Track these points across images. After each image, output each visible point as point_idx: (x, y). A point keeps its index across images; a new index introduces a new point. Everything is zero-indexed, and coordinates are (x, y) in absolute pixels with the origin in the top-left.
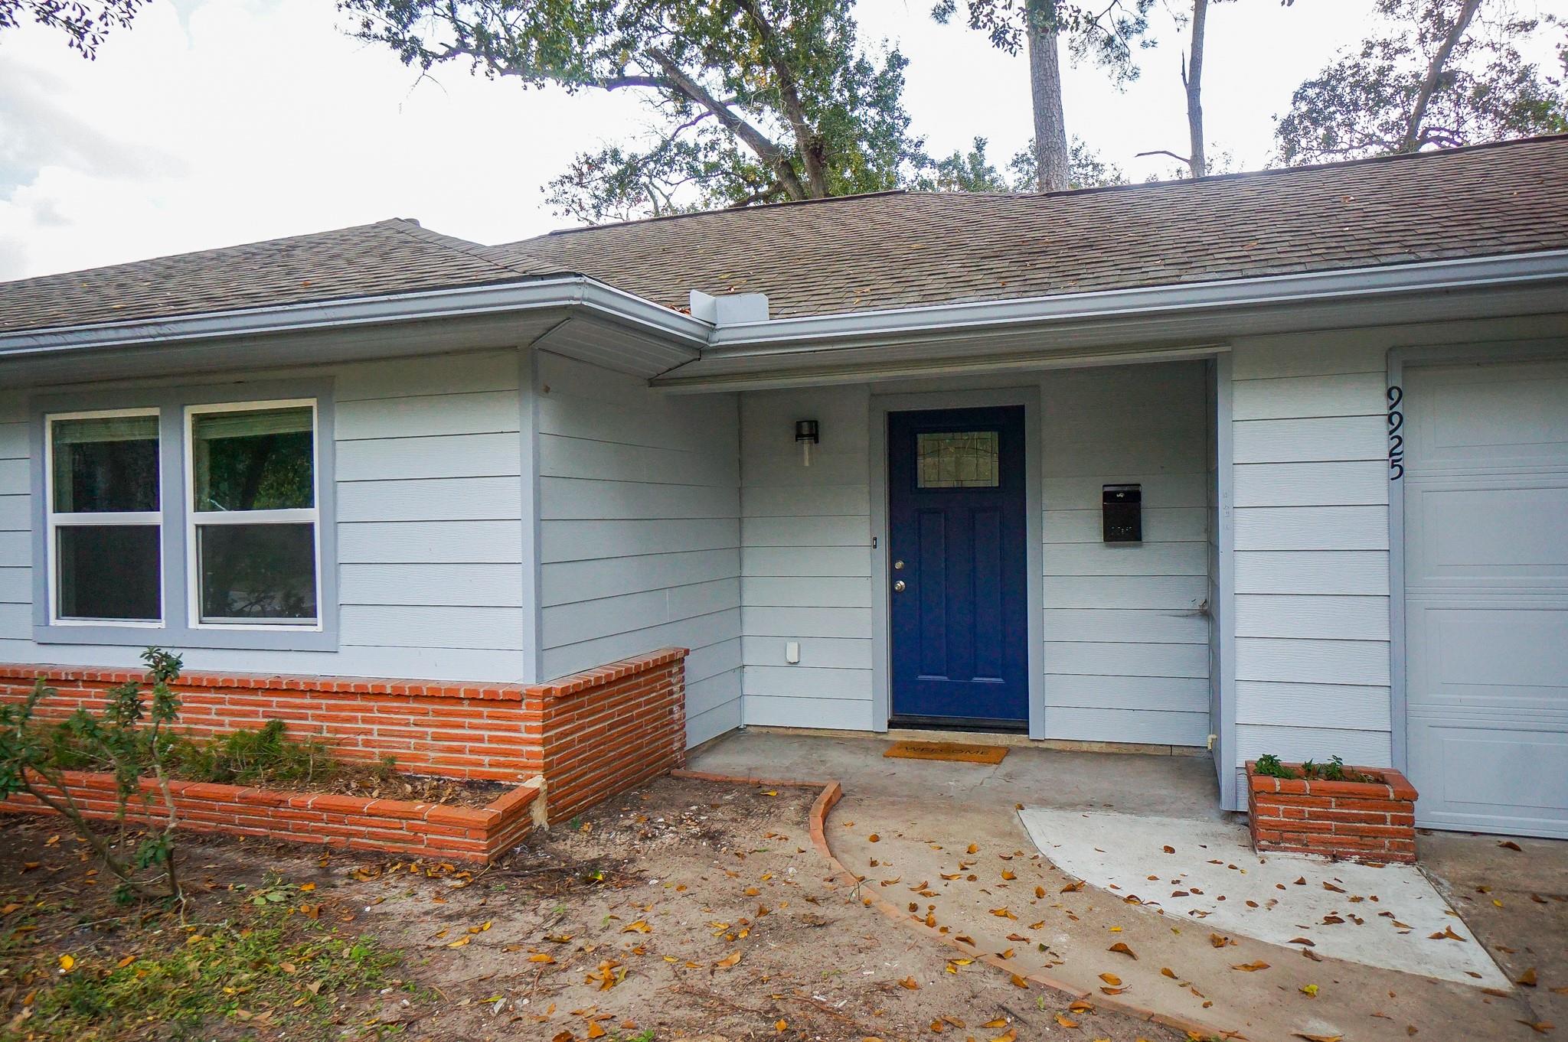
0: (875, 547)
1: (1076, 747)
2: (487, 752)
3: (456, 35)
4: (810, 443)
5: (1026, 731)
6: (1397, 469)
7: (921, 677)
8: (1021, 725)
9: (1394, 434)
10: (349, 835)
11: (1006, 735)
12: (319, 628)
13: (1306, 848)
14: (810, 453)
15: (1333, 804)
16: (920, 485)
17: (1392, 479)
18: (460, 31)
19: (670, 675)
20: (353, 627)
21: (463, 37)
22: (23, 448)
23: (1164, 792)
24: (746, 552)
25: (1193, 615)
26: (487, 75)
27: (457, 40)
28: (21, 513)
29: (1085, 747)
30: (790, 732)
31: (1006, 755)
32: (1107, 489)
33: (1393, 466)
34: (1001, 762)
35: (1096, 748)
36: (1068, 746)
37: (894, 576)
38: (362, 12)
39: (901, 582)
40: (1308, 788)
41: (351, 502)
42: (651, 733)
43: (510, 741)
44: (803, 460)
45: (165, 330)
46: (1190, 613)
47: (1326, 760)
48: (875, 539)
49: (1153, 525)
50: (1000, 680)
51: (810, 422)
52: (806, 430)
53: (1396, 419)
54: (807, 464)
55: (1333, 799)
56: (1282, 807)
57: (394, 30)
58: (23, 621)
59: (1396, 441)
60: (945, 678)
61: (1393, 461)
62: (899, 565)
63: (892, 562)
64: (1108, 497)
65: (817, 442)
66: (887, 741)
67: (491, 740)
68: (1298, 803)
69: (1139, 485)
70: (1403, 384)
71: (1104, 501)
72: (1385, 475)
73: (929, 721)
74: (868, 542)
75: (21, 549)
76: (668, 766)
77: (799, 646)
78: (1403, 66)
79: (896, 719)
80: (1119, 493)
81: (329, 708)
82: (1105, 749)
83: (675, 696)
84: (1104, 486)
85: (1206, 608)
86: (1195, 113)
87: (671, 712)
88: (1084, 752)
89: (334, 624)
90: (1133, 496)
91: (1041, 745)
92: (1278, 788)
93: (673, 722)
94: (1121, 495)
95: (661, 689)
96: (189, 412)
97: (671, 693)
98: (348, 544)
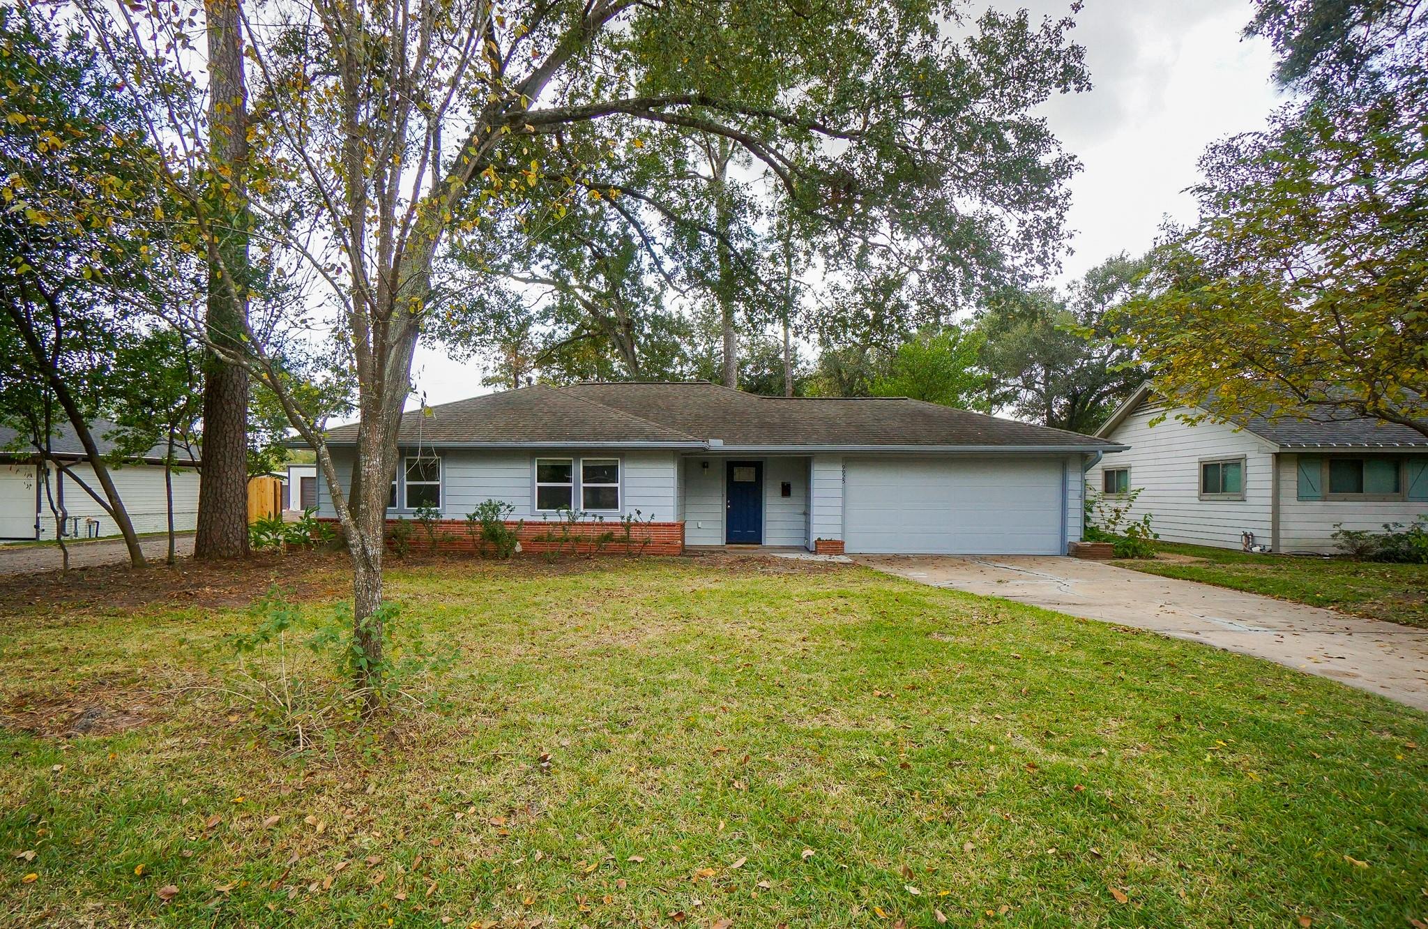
0: (723, 497)
4: (707, 469)
5: (761, 544)
12: (619, 511)
13: (826, 554)
16: (735, 481)
22: (528, 466)
28: (527, 483)
37: (728, 504)
41: (627, 482)
43: (673, 534)
44: (704, 473)
46: (801, 513)
48: (723, 494)
49: (793, 492)
50: (754, 531)
58: (528, 510)
60: (740, 532)
63: (727, 501)
67: (668, 534)
69: (790, 482)
71: (782, 486)
75: (528, 492)
77: (702, 523)
79: (728, 542)
80: (785, 484)
82: (777, 547)
84: (782, 482)
89: (622, 510)
90: (789, 485)
96: (582, 460)
98: (628, 492)
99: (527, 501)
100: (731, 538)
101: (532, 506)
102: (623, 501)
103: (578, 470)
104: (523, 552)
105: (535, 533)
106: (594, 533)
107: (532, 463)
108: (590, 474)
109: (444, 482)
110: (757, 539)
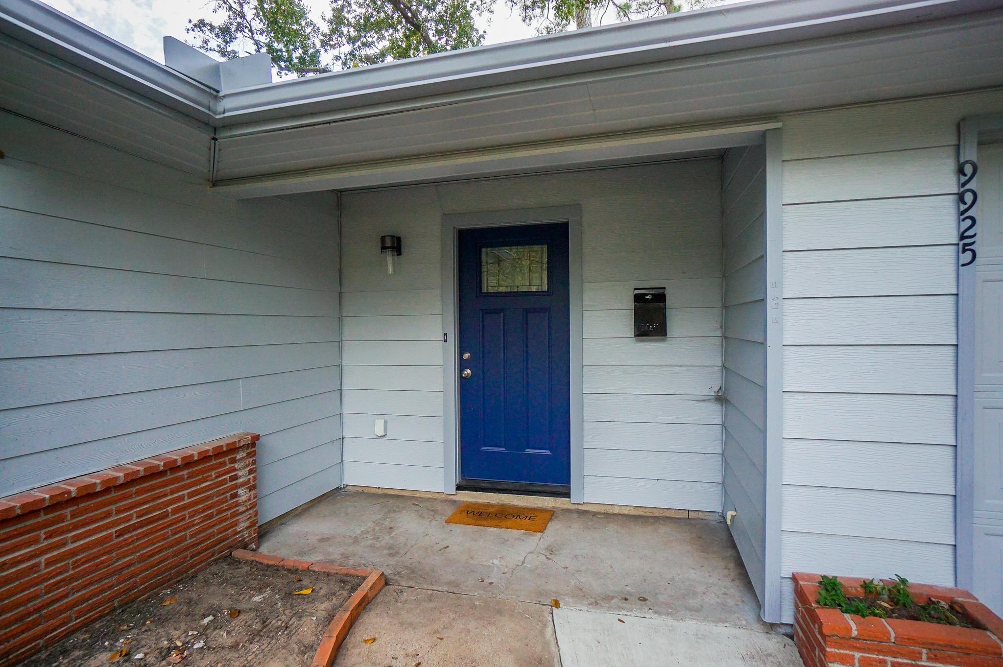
0: (446, 341)
1: (609, 510)
3: (255, 47)
4: (393, 255)
5: (567, 495)
6: (969, 254)
7: (484, 449)
8: (564, 490)
9: (966, 215)
11: (552, 499)
14: (394, 264)
15: (924, 656)
16: (484, 290)
17: (963, 265)
18: (257, 45)
19: (233, 461)
21: (259, 49)
23: (692, 575)
24: (346, 347)
25: (709, 400)
26: (278, 74)
27: (256, 50)
29: (617, 510)
30: (380, 491)
31: (551, 519)
32: (637, 292)
33: (964, 251)
34: (545, 529)
35: (625, 511)
36: (602, 509)
37: (462, 365)
38: (201, 33)
39: (469, 371)
40: (893, 635)
42: (198, 524)
44: (387, 270)
46: (707, 398)
48: (446, 334)
49: (676, 322)
50: (548, 452)
51: (393, 237)
52: (388, 243)
53: (969, 198)
54: (390, 271)
55: (924, 651)
56: (858, 655)
57: (222, 46)
59: (969, 222)
60: (503, 449)
61: (965, 245)
62: (466, 356)
63: (461, 355)
64: (638, 298)
65: (400, 254)
66: (455, 501)
68: (880, 652)
69: (664, 288)
70: (978, 158)
71: (635, 302)
72: (952, 261)
73: (489, 486)
74: (441, 337)
76: (229, 548)
77: (386, 423)
79: (464, 483)
80: (647, 295)
82: (633, 512)
83: (241, 480)
84: (635, 289)
85: (720, 394)
87: (235, 496)
88: (616, 514)
90: (660, 297)
91: (580, 507)
92: (855, 633)
93: (237, 504)
94: (649, 297)
95: (217, 477)
97: (235, 478)
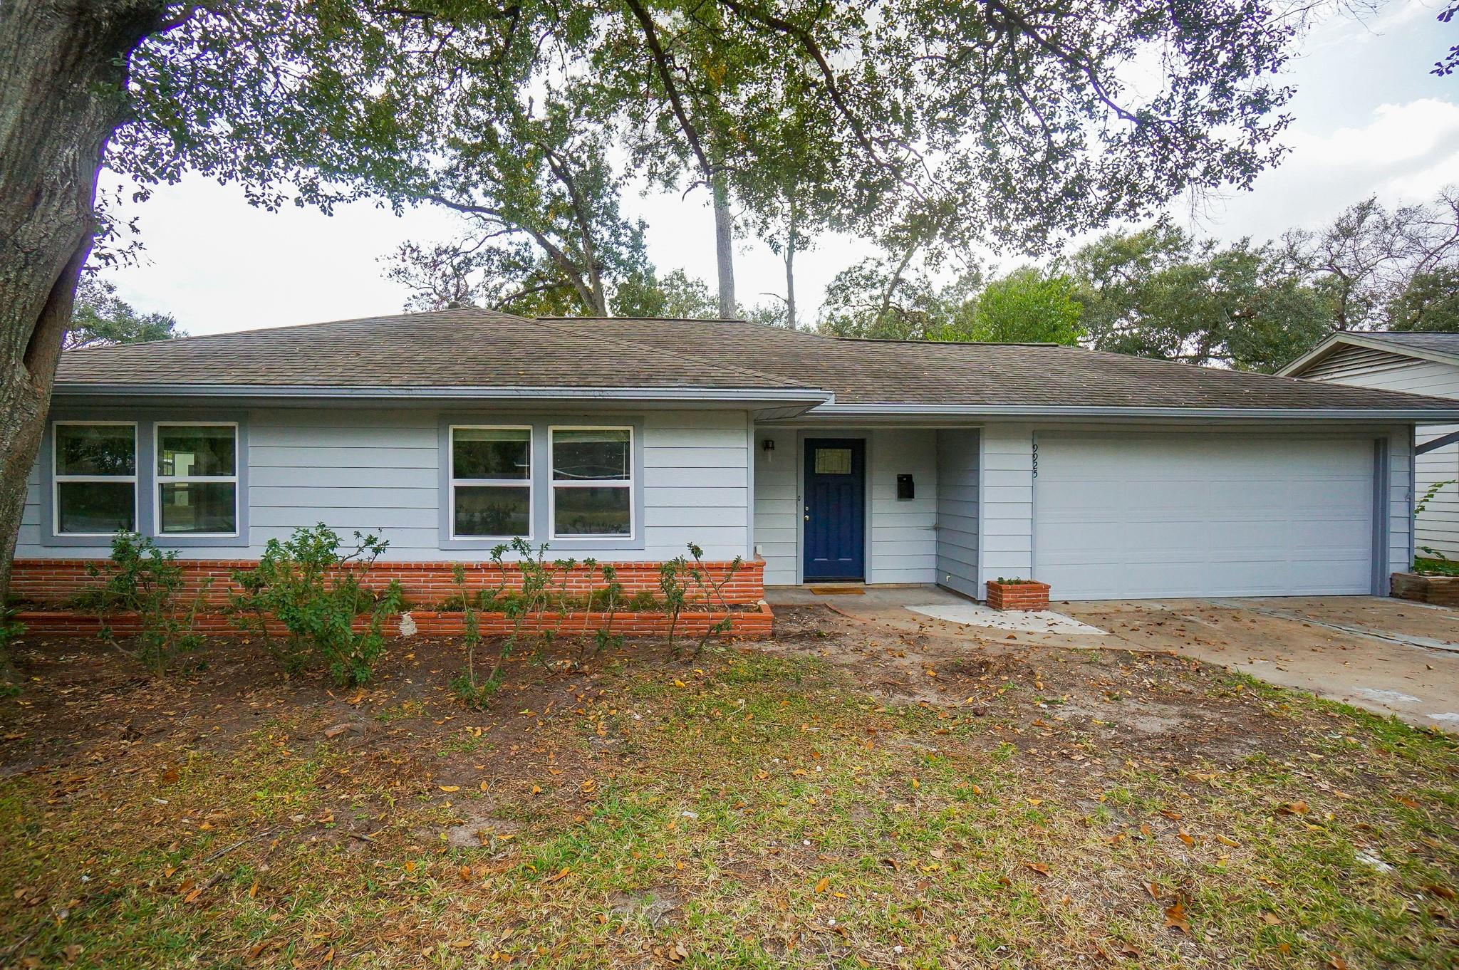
0: (799, 500)
1: (884, 586)
2: (734, 592)
4: (772, 451)
5: (864, 581)
7: (816, 559)
8: (862, 579)
9: (1035, 461)
10: (698, 629)
11: (855, 583)
12: (633, 538)
13: (1017, 608)
14: (772, 456)
16: (816, 472)
17: (1034, 477)
20: (650, 537)
22: (433, 443)
23: (941, 598)
25: (931, 529)
28: (432, 479)
29: (887, 586)
31: (863, 591)
32: (898, 477)
33: (1034, 473)
34: (865, 593)
35: (892, 586)
36: (881, 586)
37: (806, 514)
39: (808, 516)
41: (650, 478)
43: (747, 586)
44: (768, 459)
45: (604, 394)
47: (1014, 578)
48: (799, 496)
49: (919, 491)
50: (850, 559)
52: (770, 445)
53: (1036, 456)
54: (770, 461)
56: (1011, 595)
58: (433, 538)
59: (1035, 464)
60: (827, 560)
61: (1034, 471)
62: (807, 510)
63: (805, 508)
64: (898, 480)
65: (774, 451)
66: (803, 589)
67: (737, 586)
69: (913, 474)
70: (1038, 443)
71: (896, 482)
72: (1032, 476)
73: (820, 579)
74: (795, 498)
75: (432, 499)
77: (763, 547)
78: (883, 271)
79: (806, 579)
80: (903, 478)
81: (646, 576)
82: (895, 586)
84: (896, 476)
85: (937, 526)
86: (790, 277)
88: (888, 588)
89: (640, 536)
90: (909, 477)
91: (869, 586)
92: (1010, 588)
94: (905, 479)
96: (551, 429)
98: (651, 497)
99: (432, 518)
100: (813, 572)
101: (442, 528)
102: (640, 519)
103: (542, 453)
104: (420, 636)
105: (450, 589)
106: (581, 587)
107: (442, 435)
108: (567, 459)
109: (243, 480)
110: (857, 572)
